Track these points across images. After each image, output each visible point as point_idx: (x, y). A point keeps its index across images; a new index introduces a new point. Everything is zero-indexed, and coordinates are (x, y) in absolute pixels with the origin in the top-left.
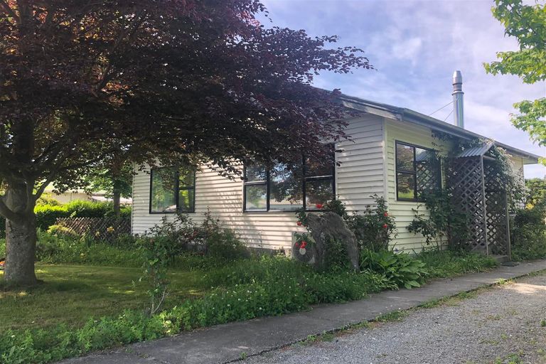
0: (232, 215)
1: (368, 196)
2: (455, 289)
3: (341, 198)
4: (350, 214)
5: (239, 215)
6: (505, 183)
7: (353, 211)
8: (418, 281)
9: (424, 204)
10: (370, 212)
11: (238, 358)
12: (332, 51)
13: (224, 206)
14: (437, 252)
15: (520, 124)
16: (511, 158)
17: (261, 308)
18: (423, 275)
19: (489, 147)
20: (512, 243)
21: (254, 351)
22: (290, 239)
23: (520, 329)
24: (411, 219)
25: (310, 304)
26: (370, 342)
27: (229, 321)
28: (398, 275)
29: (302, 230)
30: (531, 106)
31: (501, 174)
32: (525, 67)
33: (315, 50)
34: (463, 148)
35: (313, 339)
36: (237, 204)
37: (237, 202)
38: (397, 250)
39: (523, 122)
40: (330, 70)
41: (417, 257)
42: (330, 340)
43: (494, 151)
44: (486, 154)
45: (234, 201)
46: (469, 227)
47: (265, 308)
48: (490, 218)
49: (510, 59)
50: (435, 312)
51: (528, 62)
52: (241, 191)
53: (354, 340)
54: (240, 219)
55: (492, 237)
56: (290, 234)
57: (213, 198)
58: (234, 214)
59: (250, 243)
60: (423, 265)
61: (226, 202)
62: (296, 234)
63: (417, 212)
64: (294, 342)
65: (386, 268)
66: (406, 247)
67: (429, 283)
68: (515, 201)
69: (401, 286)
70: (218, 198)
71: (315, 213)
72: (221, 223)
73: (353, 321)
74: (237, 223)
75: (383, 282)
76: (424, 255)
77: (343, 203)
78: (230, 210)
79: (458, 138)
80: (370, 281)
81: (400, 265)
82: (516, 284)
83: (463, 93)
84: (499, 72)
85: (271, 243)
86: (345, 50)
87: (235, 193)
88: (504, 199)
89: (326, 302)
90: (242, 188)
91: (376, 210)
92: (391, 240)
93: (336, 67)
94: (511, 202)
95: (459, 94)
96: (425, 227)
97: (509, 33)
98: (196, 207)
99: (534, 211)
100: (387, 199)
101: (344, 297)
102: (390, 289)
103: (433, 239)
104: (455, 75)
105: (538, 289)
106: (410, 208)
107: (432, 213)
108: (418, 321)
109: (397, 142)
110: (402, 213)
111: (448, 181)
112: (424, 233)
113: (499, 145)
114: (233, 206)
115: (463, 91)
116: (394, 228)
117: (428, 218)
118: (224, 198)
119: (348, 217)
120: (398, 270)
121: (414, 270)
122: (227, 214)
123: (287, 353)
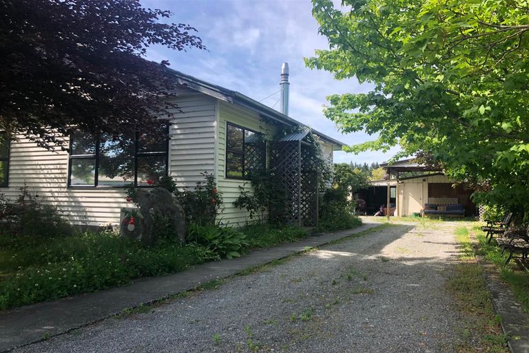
0: (54, 190)
1: (198, 173)
2: (270, 257)
3: (173, 174)
4: (181, 190)
5: (63, 190)
6: (317, 166)
7: (183, 187)
8: (239, 251)
9: (249, 182)
10: (200, 189)
11: (40, 339)
12: (165, 26)
13: (44, 180)
14: (258, 225)
15: (330, 115)
16: (323, 145)
17: (75, 286)
18: (243, 246)
19: (306, 134)
20: (320, 217)
21: (60, 330)
22: (119, 215)
23: (315, 288)
24: (238, 195)
25: (132, 278)
26: (186, 310)
27: (36, 301)
28: (221, 247)
29: (131, 206)
30: (339, 99)
31: (315, 157)
32: (335, 65)
33: (149, 22)
34: (285, 133)
35: (129, 312)
36: (61, 178)
37: (61, 176)
38: (222, 224)
39: (332, 113)
40: (163, 44)
41: (241, 230)
42: (146, 311)
43: (310, 137)
44: (303, 140)
45: (57, 176)
46: (286, 203)
47: (81, 285)
48: (304, 195)
49: (325, 56)
50: (249, 279)
51: (338, 60)
52: (66, 164)
53: (170, 310)
54: (63, 195)
55: (304, 211)
56: (119, 210)
57: (31, 172)
58: (57, 190)
59: (75, 219)
60: (245, 236)
61: (48, 176)
62: (124, 211)
63: (243, 189)
64: (107, 317)
65: (211, 240)
66: (231, 221)
67: (249, 253)
68: (324, 181)
69: (224, 257)
70: (38, 171)
71: (145, 189)
72: (40, 199)
73: (172, 292)
74: (60, 199)
75: (206, 253)
76: (246, 228)
77: (174, 180)
78: (52, 185)
79: (282, 124)
80: (195, 253)
81: (223, 238)
82: (318, 251)
83: (289, 84)
84: (316, 67)
85: (98, 219)
86: (179, 27)
87: (58, 166)
88: (315, 179)
89: (147, 276)
90: (67, 161)
91: (206, 186)
92: (219, 214)
93: (170, 43)
94: (321, 182)
95: (286, 84)
96: (249, 202)
97: (321, 32)
98: (10, 181)
99: (339, 189)
100: (217, 177)
101: (167, 270)
102: (213, 260)
103: (256, 214)
104: (283, 67)
105: (334, 255)
106: (237, 185)
107: (256, 190)
108: (234, 288)
109: (228, 123)
110: (229, 190)
111: (271, 161)
112: (249, 208)
113: (314, 132)
114: (56, 180)
115: (289, 82)
116: (222, 203)
117: (252, 195)
118: (46, 171)
119: (179, 193)
120: (221, 242)
121: (236, 241)
122: (48, 190)
123: (98, 328)
